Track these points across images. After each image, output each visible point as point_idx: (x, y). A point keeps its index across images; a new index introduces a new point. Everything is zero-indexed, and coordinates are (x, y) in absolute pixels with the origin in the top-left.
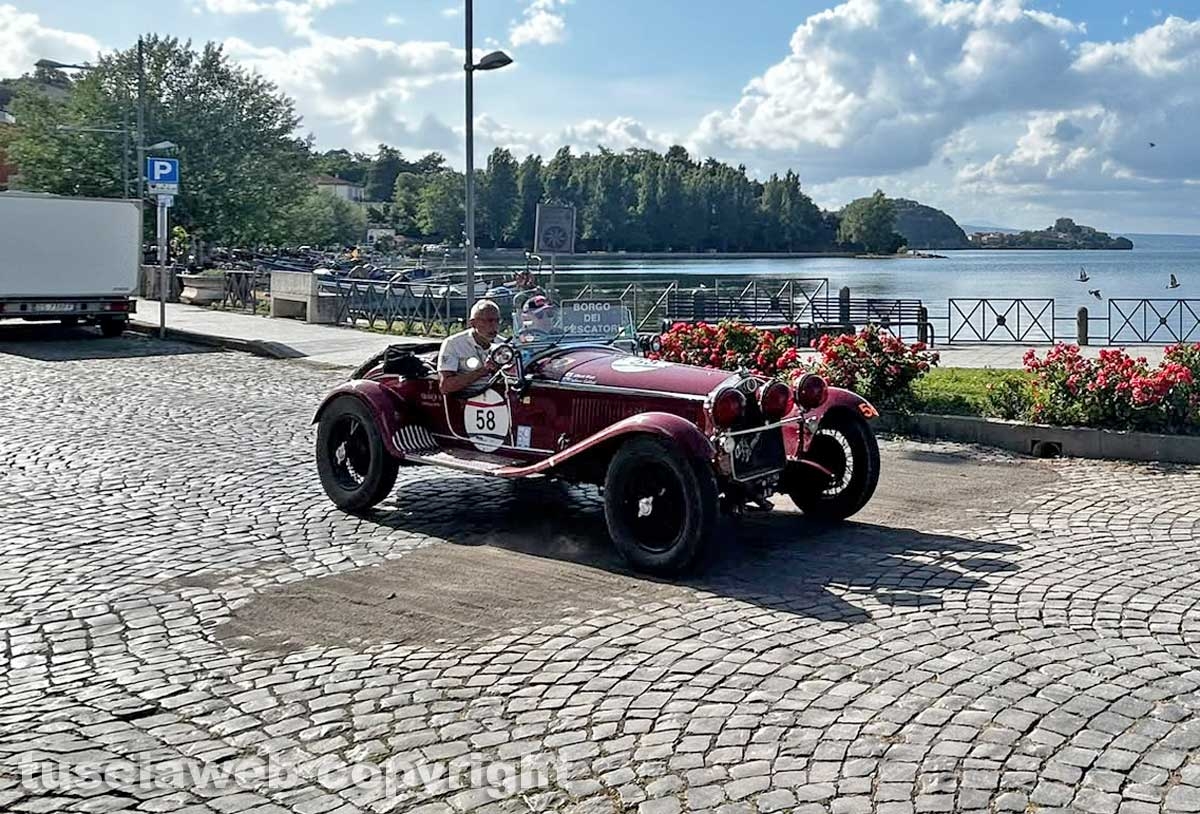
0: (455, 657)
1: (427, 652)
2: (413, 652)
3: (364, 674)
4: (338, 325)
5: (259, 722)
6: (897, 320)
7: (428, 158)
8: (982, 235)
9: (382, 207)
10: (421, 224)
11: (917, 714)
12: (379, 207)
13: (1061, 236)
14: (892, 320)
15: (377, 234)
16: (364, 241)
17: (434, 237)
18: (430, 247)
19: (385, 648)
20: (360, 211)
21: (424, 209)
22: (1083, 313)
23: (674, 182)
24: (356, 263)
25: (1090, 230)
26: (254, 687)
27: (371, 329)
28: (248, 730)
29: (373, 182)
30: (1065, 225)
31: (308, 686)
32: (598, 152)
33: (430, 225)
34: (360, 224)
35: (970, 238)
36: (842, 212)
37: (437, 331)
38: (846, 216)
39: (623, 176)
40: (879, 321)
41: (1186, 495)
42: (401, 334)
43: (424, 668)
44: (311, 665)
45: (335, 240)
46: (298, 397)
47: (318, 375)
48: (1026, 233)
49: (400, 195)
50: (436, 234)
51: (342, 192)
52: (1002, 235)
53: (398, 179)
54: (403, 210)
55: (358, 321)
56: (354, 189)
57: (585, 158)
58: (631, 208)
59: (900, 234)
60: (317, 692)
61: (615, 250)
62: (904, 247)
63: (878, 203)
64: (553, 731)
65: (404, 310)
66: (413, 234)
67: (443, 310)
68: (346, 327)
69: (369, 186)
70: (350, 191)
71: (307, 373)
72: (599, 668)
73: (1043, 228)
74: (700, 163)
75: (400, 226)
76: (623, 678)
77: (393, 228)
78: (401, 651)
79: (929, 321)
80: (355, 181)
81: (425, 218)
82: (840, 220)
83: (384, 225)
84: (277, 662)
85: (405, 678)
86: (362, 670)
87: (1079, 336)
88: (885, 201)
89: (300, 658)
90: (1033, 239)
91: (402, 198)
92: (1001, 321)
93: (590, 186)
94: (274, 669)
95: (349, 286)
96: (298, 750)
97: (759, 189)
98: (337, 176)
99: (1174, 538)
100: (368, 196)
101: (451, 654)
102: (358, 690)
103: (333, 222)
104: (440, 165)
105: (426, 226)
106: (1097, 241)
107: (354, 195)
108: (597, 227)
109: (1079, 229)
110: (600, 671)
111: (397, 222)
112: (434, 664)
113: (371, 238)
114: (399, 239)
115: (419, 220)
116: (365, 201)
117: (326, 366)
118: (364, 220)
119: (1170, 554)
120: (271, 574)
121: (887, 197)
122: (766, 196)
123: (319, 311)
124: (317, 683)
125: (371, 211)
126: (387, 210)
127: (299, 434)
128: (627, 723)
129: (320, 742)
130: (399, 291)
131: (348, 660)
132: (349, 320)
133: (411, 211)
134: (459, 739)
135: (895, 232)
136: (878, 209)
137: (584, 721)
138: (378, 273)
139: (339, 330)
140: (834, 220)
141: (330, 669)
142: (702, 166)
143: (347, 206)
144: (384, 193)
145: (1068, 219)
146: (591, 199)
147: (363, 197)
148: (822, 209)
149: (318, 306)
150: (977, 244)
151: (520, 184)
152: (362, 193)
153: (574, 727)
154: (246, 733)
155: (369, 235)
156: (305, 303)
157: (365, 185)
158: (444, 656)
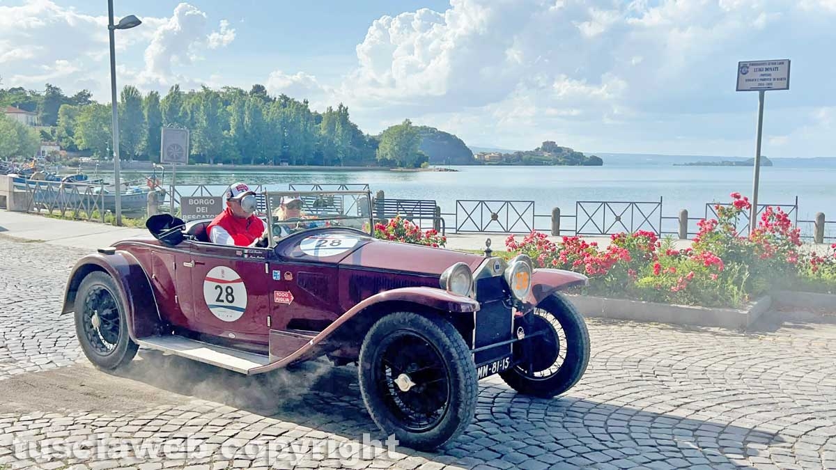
0: (125, 421)
1: (107, 417)
2: (99, 417)
3: (70, 428)
4: (28, 213)
5: (10, 452)
6: (419, 215)
7: (80, 94)
8: (485, 154)
9: (50, 130)
10: (77, 142)
11: (421, 465)
12: (48, 130)
13: (546, 154)
14: (415, 215)
15: (48, 149)
16: (39, 154)
17: (87, 152)
18: (85, 159)
19: (81, 414)
20: (35, 133)
21: (79, 131)
22: (557, 213)
23: (256, 112)
24: (35, 169)
25: (569, 150)
26: (5, 433)
27: (50, 215)
28: (5, 455)
29: (43, 112)
30: (550, 146)
31: (37, 433)
32: (200, 90)
33: (84, 143)
34: (36, 143)
35: (476, 157)
36: (380, 136)
37: (96, 217)
38: (383, 139)
39: (219, 108)
40: (405, 215)
41: (621, 340)
42: (71, 219)
43: (107, 426)
44: (36, 421)
45: (18, 153)
46: (7, 259)
47: (19, 245)
48: (519, 153)
49: (62, 120)
50: (89, 149)
51: (22, 118)
52: (500, 154)
53: (60, 109)
54: (65, 132)
55: (42, 210)
56: (30, 117)
57: (192, 94)
58: (226, 132)
59: (423, 153)
60: (43, 437)
61: (215, 163)
62: (425, 163)
63: (407, 130)
64: (189, 464)
65: (73, 204)
66: (72, 149)
67: (99, 203)
68: (34, 213)
69: (39, 115)
70: (27, 117)
71: (11, 243)
72: (216, 431)
73: (532, 149)
74: (275, 98)
75: (63, 144)
76: (232, 437)
77: (58, 145)
78: (91, 416)
79: (441, 216)
80: (31, 111)
81: (81, 138)
82: (378, 142)
83: (52, 143)
84: (16, 420)
85: (95, 431)
86: (68, 425)
87: (554, 229)
88: (411, 128)
89: (29, 418)
90: (524, 157)
91: (63, 124)
92: (495, 217)
93: (195, 115)
94: (15, 423)
95: (34, 186)
96: (36, 467)
97: (318, 118)
98: (18, 107)
99: (609, 368)
100: (40, 122)
101: (122, 419)
102: (68, 436)
103: (17, 140)
104: (89, 99)
105: (81, 144)
106: (575, 159)
107: (30, 121)
108: (201, 146)
109: (560, 149)
110: (216, 432)
111: (61, 141)
112: (111, 424)
113: (44, 152)
114: (63, 153)
115: (76, 139)
116: (38, 125)
117: (23, 240)
118: (39, 140)
119: (604, 378)
120: (5, 369)
121: (413, 125)
122: (323, 124)
123: (15, 202)
124: (42, 432)
125: (43, 133)
126: (53, 132)
127: (11, 283)
128: (235, 461)
129: (48, 464)
130: (69, 190)
131: (59, 420)
132: (35, 209)
133: (70, 133)
134: (131, 465)
135: (419, 151)
136: (407, 134)
137: (208, 459)
138: (50, 177)
139: (29, 215)
140: (374, 143)
141: (49, 424)
142: (277, 100)
143: (25, 129)
144: (51, 120)
145: (552, 142)
146: (197, 125)
147: (36, 122)
148: (365, 134)
149: (14, 199)
150: (481, 162)
151: (145, 113)
152: (35, 119)
153: (202, 462)
154: (4, 457)
155: (42, 149)
156: (5, 197)
157: (37, 113)
158: (117, 420)
